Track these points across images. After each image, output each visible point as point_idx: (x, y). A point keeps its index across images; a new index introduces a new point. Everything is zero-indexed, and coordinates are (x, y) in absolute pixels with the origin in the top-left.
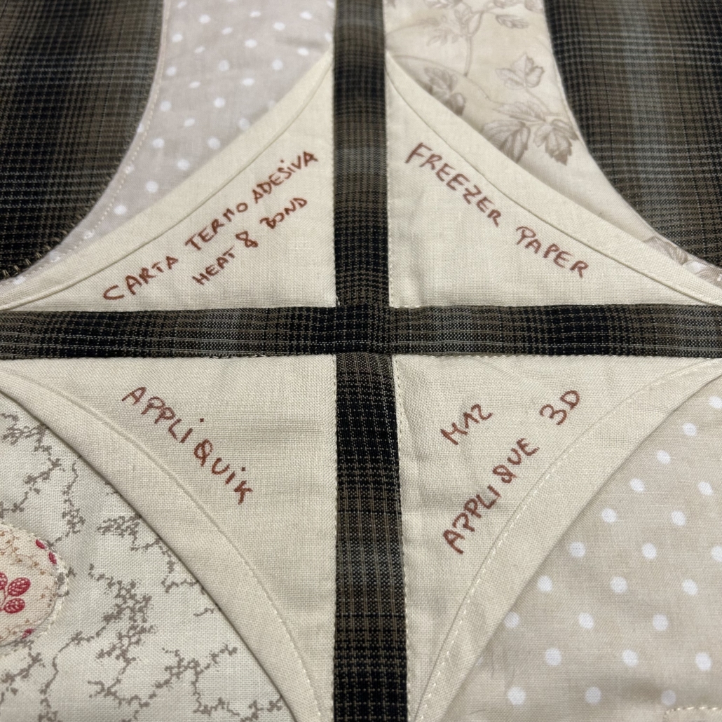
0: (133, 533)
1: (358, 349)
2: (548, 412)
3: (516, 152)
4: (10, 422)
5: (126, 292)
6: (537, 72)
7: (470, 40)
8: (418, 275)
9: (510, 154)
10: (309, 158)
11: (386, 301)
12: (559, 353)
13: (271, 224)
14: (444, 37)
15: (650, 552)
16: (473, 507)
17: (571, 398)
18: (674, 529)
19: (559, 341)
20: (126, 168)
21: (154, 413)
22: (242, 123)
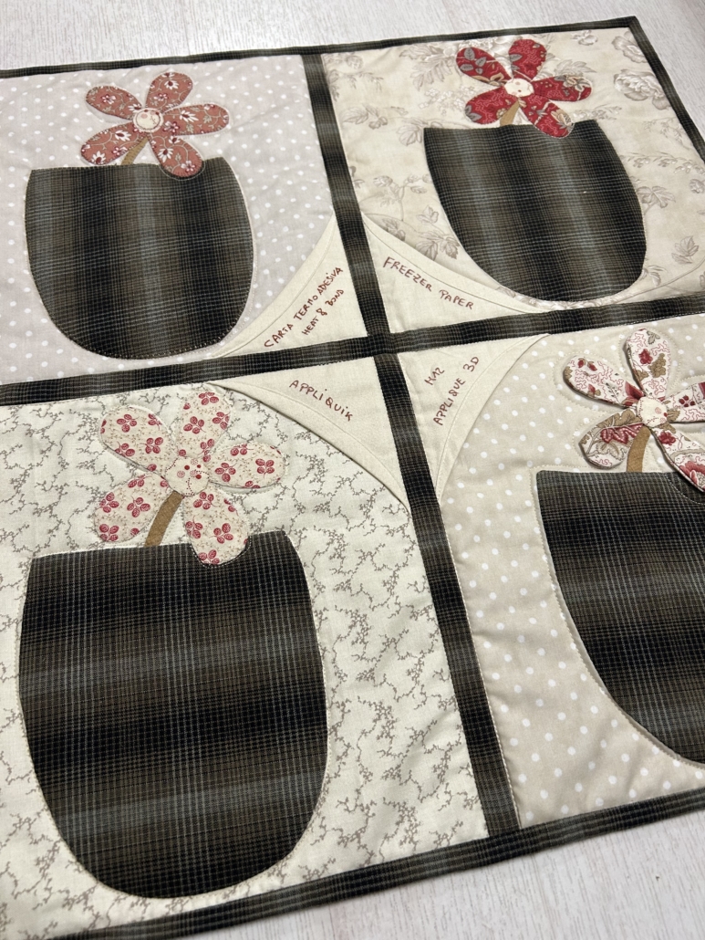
0: (309, 438)
1: (382, 353)
2: (466, 367)
3: (433, 256)
4: (243, 402)
5: (274, 342)
6: (435, 214)
7: (400, 202)
8: (401, 318)
9: (430, 257)
10: (339, 270)
11: (389, 331)
12: (467, 343)
13: (331, 303)
14: (388, 201)
15: (515, 413)
16: (443, 408)
17: (475, 360)
18: (524, 404)
19: (466, 337)
20: (254, 286)
21: (305, 390)
22: (303, 257)
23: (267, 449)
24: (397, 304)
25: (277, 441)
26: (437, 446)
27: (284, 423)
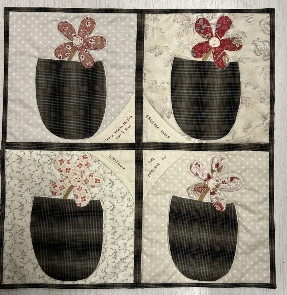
0: (111, 174)
1: (138, 150)
2: (162, 158)
3: (162, 117)
4: (95, 160)
5: (107, 140)
6: (167, 99)
7: (157, 92)
8: (147, 138)
9: (161, 117)
10: (131, 117)
11: (142, 142)
12: (165, 150)
13: (126, 130)
14: (153, 91)
16: (151, 171)
17: (165, 157)
19: (165, 148)
20: (104, 118)
21: (113, 159)
23: (99, 175)
24: (146, 133)
25: (102, 173)
26: (147, 183)
27: (105, 168)
